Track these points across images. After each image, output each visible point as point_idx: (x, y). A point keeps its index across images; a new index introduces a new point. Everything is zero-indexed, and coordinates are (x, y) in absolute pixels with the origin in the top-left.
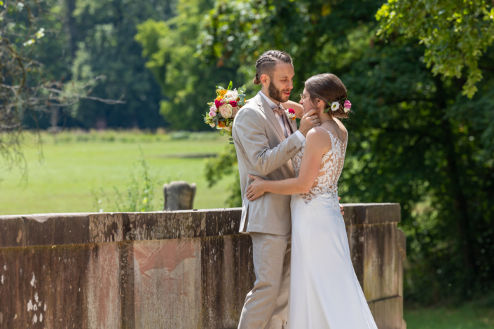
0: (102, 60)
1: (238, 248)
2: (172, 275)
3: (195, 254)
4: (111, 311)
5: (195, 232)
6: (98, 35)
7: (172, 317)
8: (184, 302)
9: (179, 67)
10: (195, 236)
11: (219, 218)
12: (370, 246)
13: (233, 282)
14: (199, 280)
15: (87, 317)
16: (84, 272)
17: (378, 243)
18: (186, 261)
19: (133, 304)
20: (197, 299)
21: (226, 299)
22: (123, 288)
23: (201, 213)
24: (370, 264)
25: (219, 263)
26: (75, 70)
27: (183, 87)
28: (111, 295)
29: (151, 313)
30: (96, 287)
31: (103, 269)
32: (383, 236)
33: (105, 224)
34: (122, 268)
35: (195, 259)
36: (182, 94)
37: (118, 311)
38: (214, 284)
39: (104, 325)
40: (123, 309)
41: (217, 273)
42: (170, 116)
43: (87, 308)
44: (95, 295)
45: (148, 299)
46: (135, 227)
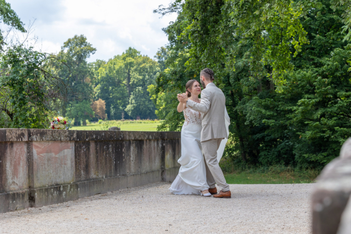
0: (138, 98)
1: (99, 146)
2: (57, 156)
3: (71, 147)
4: (21, 171)
5: (70, 138)
6: (137, 90)
7: (57, 174)
8: (64, 168)
9: (160, 99)
10: (70, 140)
11: (86, 133)
12: (168, 147)
13: (95, 160)
14: (74, 158)
15: (6, 173)
16: (4, 154)
17: (172, 146)
18: (66, 150)
19: (33, 168)
20: (72, 166)
21: (91, 167)
22: (29, 161)
23: (73, 131)
24: (168, 154)
25: (87, 152)
26: (130, 101)
27: (162, 106)
28: (21, 164)
29: (44, 172)
30: (11, 161)
31: (16, 153)
32: (175, 144)
33: (16, 133)
34: (28, 152)
35: (71, 150)
36: (161, 108)
37: (26, 172)
38: (85, 160)
39: (17, 177)
40: (29, 170)
41: (86, 156)
42: (158, 115)
43: (6, 170)
44: (11, 164)
45: (42, 166)
46: (33, 135)
